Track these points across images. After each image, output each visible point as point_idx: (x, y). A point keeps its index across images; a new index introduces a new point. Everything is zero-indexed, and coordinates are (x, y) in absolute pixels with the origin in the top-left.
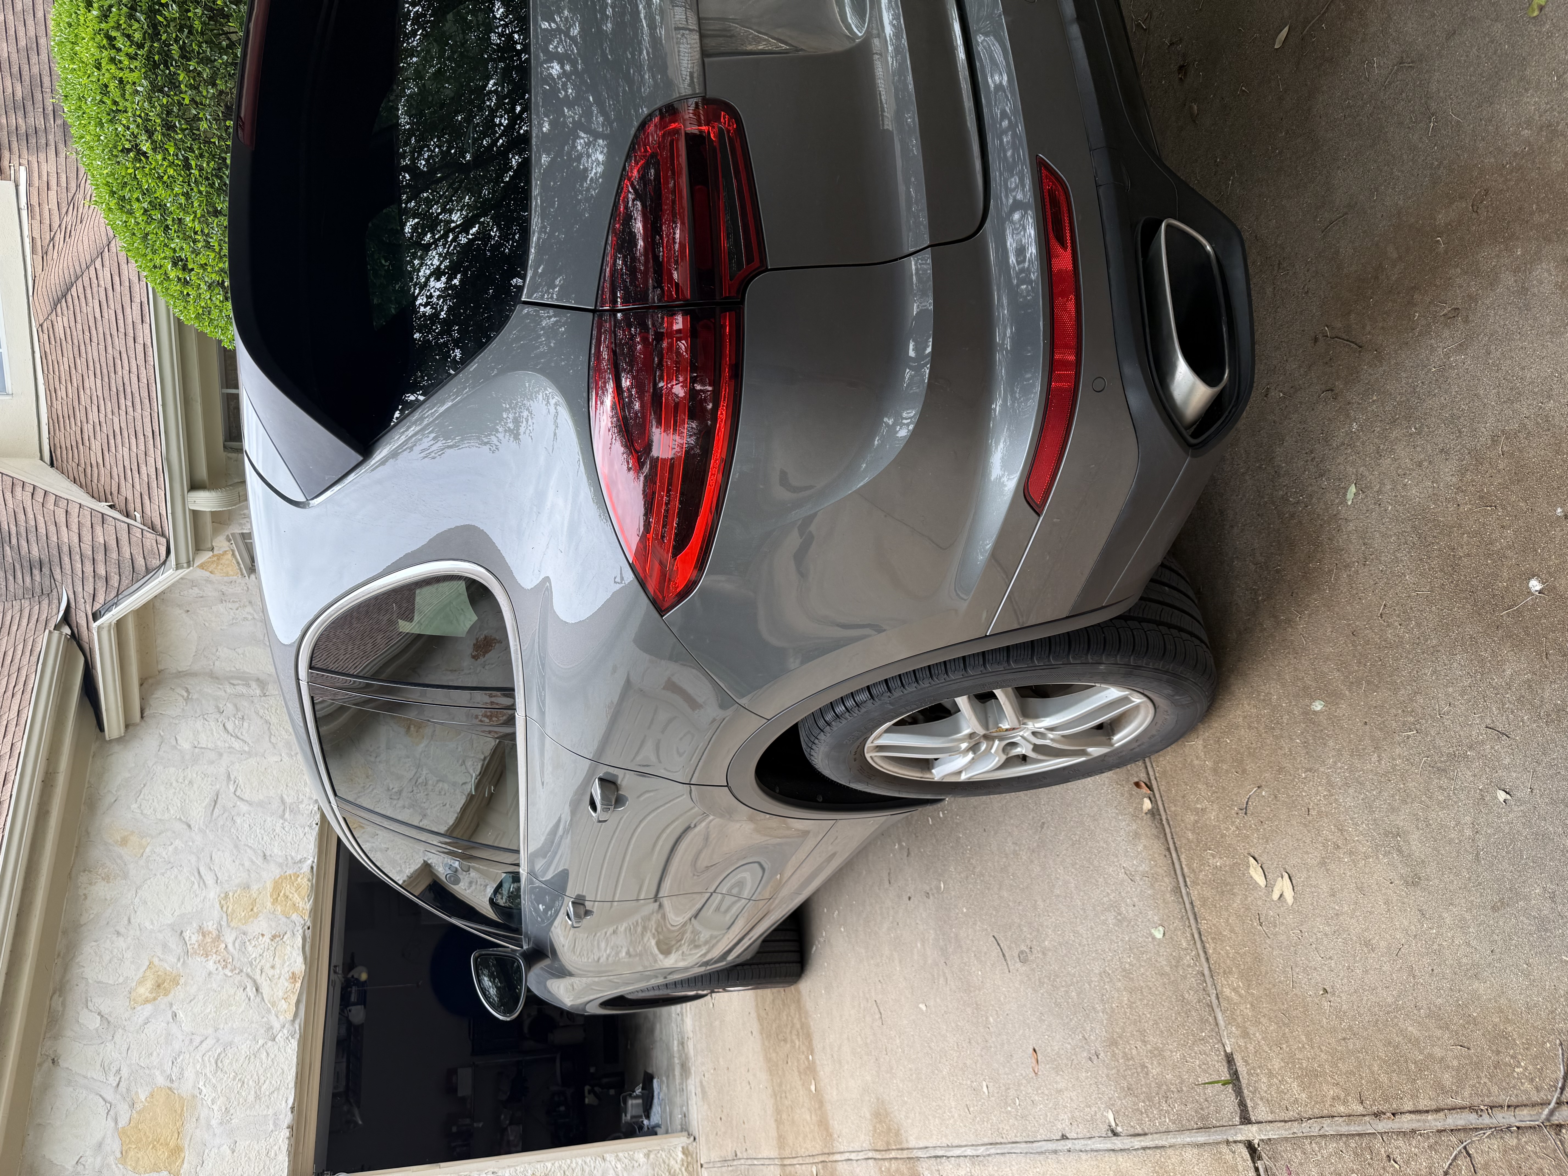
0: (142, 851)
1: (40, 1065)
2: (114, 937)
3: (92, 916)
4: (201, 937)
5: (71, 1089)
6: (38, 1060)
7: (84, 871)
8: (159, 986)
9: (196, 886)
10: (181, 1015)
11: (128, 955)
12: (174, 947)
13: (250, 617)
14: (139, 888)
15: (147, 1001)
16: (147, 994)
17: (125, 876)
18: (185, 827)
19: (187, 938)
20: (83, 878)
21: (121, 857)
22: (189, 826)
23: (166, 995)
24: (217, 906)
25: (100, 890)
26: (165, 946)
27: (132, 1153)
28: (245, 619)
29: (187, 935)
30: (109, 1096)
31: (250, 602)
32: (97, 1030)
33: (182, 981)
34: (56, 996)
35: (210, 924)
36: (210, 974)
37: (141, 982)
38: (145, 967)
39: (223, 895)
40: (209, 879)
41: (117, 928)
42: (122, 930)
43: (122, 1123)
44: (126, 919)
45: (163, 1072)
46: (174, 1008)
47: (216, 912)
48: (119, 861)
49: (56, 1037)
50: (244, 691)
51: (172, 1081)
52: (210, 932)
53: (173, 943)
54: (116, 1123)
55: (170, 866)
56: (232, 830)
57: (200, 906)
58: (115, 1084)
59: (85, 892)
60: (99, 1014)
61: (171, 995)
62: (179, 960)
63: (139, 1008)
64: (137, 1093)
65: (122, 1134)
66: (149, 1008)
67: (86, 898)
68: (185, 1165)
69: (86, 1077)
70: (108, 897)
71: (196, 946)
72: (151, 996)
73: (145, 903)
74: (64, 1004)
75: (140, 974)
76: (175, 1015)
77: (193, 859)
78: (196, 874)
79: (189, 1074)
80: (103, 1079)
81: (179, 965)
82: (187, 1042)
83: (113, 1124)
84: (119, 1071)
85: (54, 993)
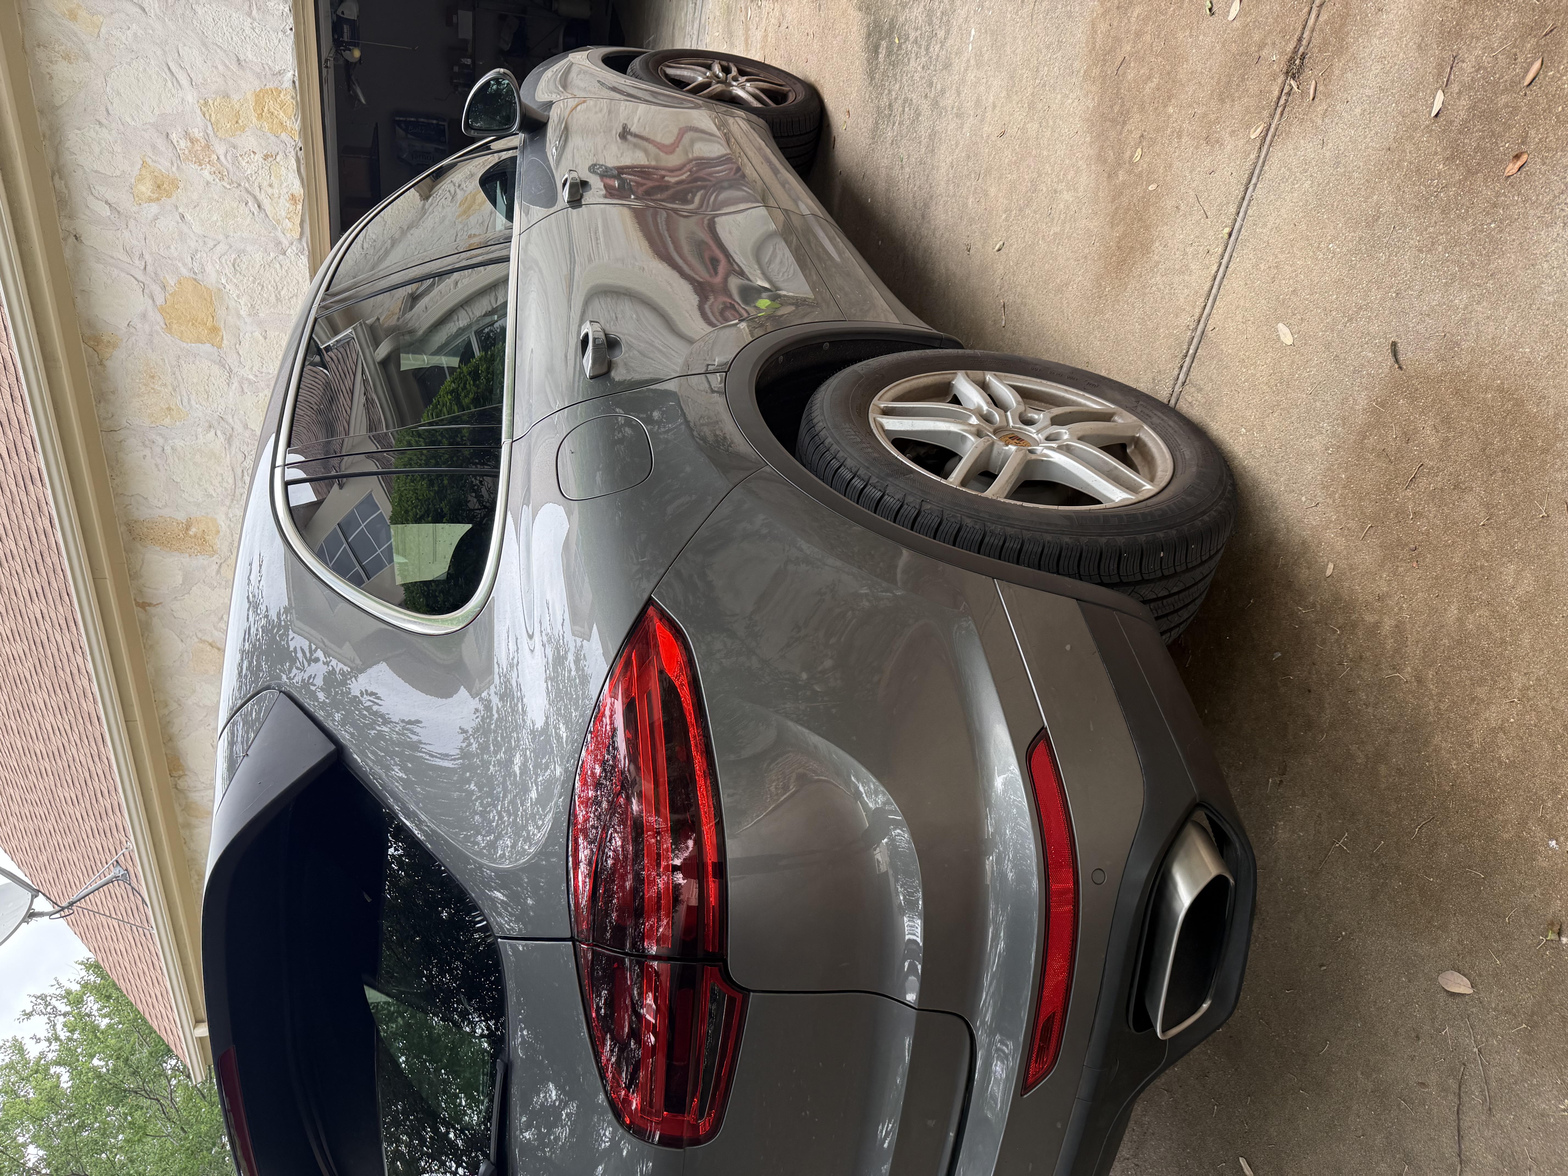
0: (97, 30)
1: (65, 239)
2: (97, 127)
3: (65, 99)
4: (189, 144)
5: (101, 266)
6: (61, 236)
7: (39, 46)
8: (159, 187)
9: (169, 84)
10: (188, 217)
11: (118, 148)
12: (163, 149)
14: (106, 76)
15: (150, 200)
16: (149, 194)
17: (88, 58)
18: (140, 11)
19: (175, 143)
20: (41, 55)
21: (76, 35)
22: (144, 10)
23: (169, 196)
24: (198, 111)
25: (62, 70)
26: (154, 147)
27: (175, 326)
29: (174, 137)
30: (141, 277)
32: (109, 217)
33: (181, 185)
34: (57, 177)
35: (196, 130)
36: (208, 183)
37: (140, 179)
38: (139, 166)
39: (202, 102)
40: (185, 82)
41: (98, 117)
42: (104, 121)
43: (160, 300)
44: (103, 109)
45: (185, 265)
46: (180, 210)
47: (199, 119)
48: (75, 39)
49: (71, 217)
51: (195, 273)
52: (197, 140)
53: (161, 143)
54: (153, 300)
55: (133, 56)
56: (195, 22)
57: (180, 109)
58: (142, 268)
59: (48, 70)
60: (107, 202)
61: (174, 197)
62: (172, 164)
63: (146, 205)
64: (164, 277)
65: (162, 310)
66: (154, 208)
67: (51, 78)
68: (225, 342)
69: (112, 257)
70: (76, 80)
71: (186, 152)
72: (155, 196)
73: (119, 94)
74: (66, 186)
75: (136, 172)
76: (182, 217)
77: (159, 52)
78: (167, 71)
79: (209, 268)
80: (129, 260)
81: (174, 169)
82: (201, 244)
83: (151, 302)
84: (142, 256)
85: (53, 174)
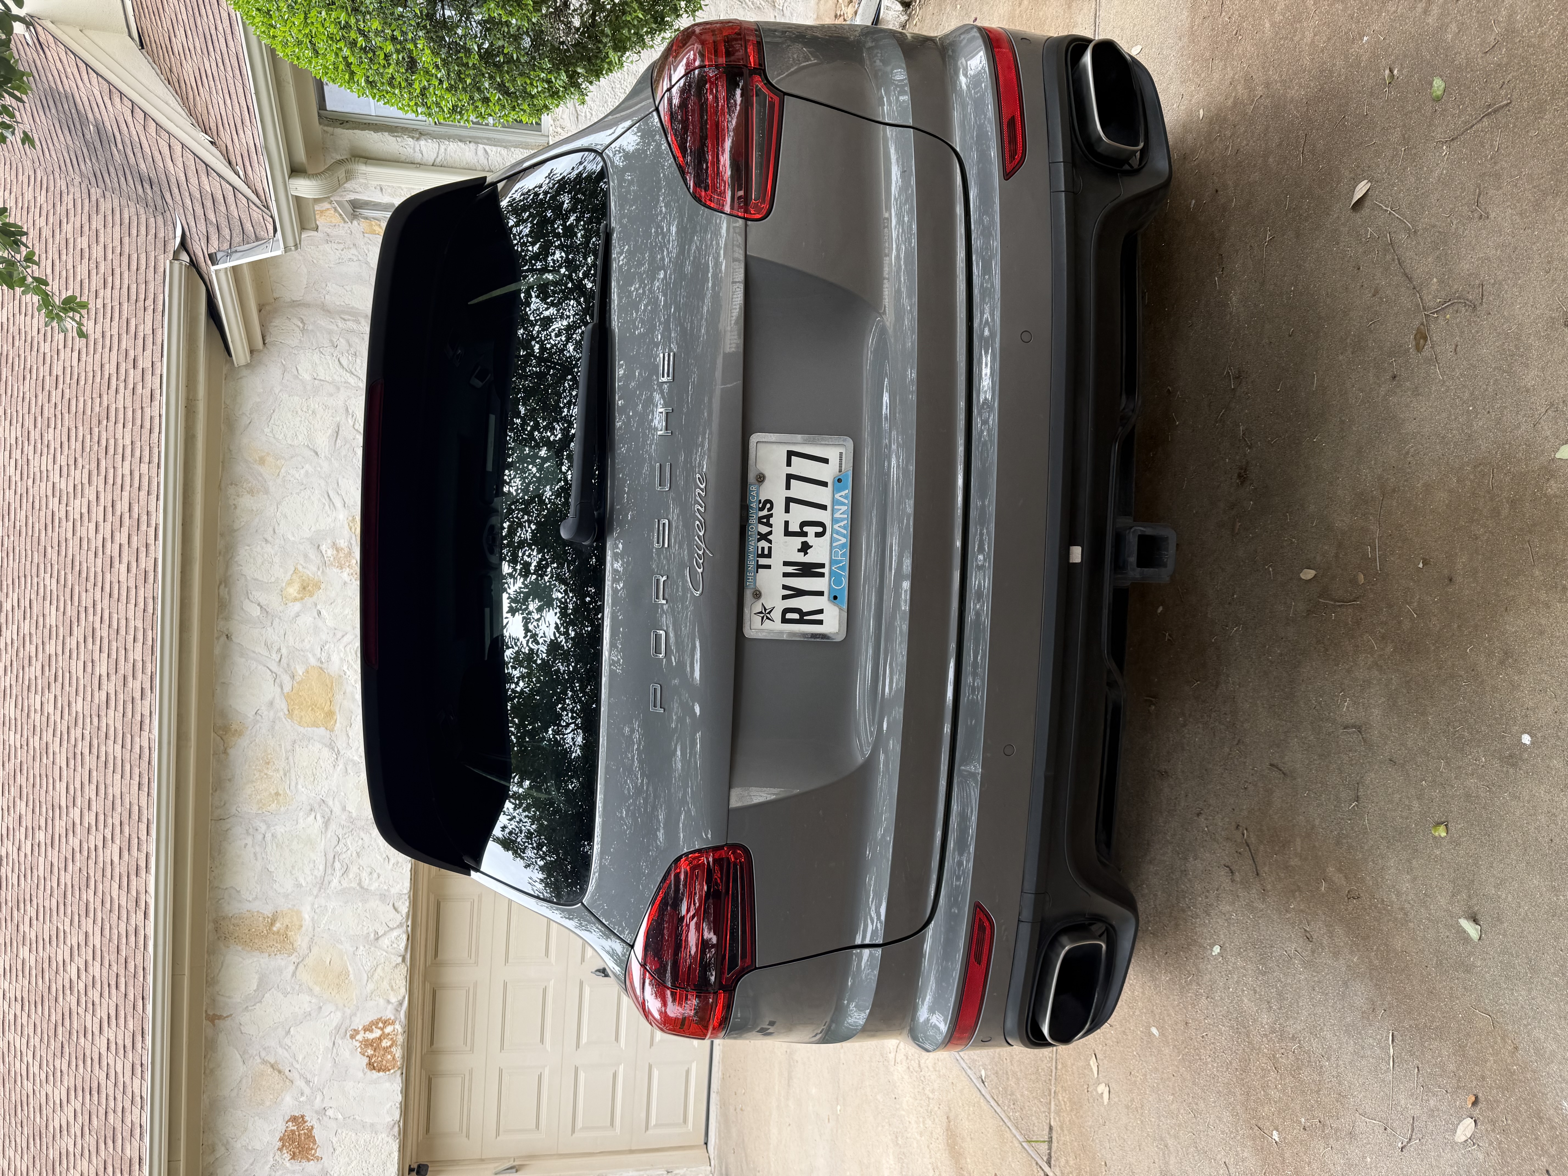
0: (278, 471)
1: (218, 638)
2: (264, 544)
3: (243, 524)
4: (335, 552)
5: (244, 660)
6: (216, 635)
7: (231, 484)
8: (304, 588)
9: (327, 507)
10: (324, 612)
11: (277, 560)
12: (313, 557)
13: (355, 259)
14: (279, 504)
15: (295, 600)
16: (295, 594)
17: (267, 492)
18: (313, 454)
19: (324, 552)
20: (231, 490)
21: (261, 475)
22: (317, 454)
23: (311, 596)
24: (347, 527)
25: (246, 502)
26: (306, 556)
27: (296, 712)
28: (350, 260)
29: (323, 548)
30: (274, 668)
31: (354, 245)
32: (258, 617)
33: (323, 586)
34: (222, 587)
35: (342, 541)
36: (345, 583)
37: (290, 583)
38: (291, 572)
39: (350, 518)
40: (338, 504)
41: (265, 536)
42: (270, 539)
43: (287, 688)
44: (271, 529)
45: (314, 655)
46: (319, 607)
47: (346, 532)
48: (260, 478)
49: (227, 619)
50: (355, 327)
51: (322, 662)
52: (342, 549)
53: (312, 554)
54: (282, 689)
55: (302, 487)
56: (354, 460)
57: (332, 525)
58: (278, 660)
59: (235, 502)
60: (259, 605)
61: (315, 597)
62: (319, 569)
63: (291, 604)
64: (295, 668)
65: (287, 697)
66: (297, 606)
67: (236, 508)
68: (338, 725)
69: (254, 652)
70: (254, 509)
71: (332, 559)
72: (299, 596)
73: (286, 517)
74: (229, 593)
75: (288, 577)
76: (319, 613)
77: (323, 484)
78: (326, 497)
79: (335, 658)
80: (267, 654)
81: (319, 573)
82: (331, 635)
83: (279, 690)
84: (279, 650)
85: (220, 584)
